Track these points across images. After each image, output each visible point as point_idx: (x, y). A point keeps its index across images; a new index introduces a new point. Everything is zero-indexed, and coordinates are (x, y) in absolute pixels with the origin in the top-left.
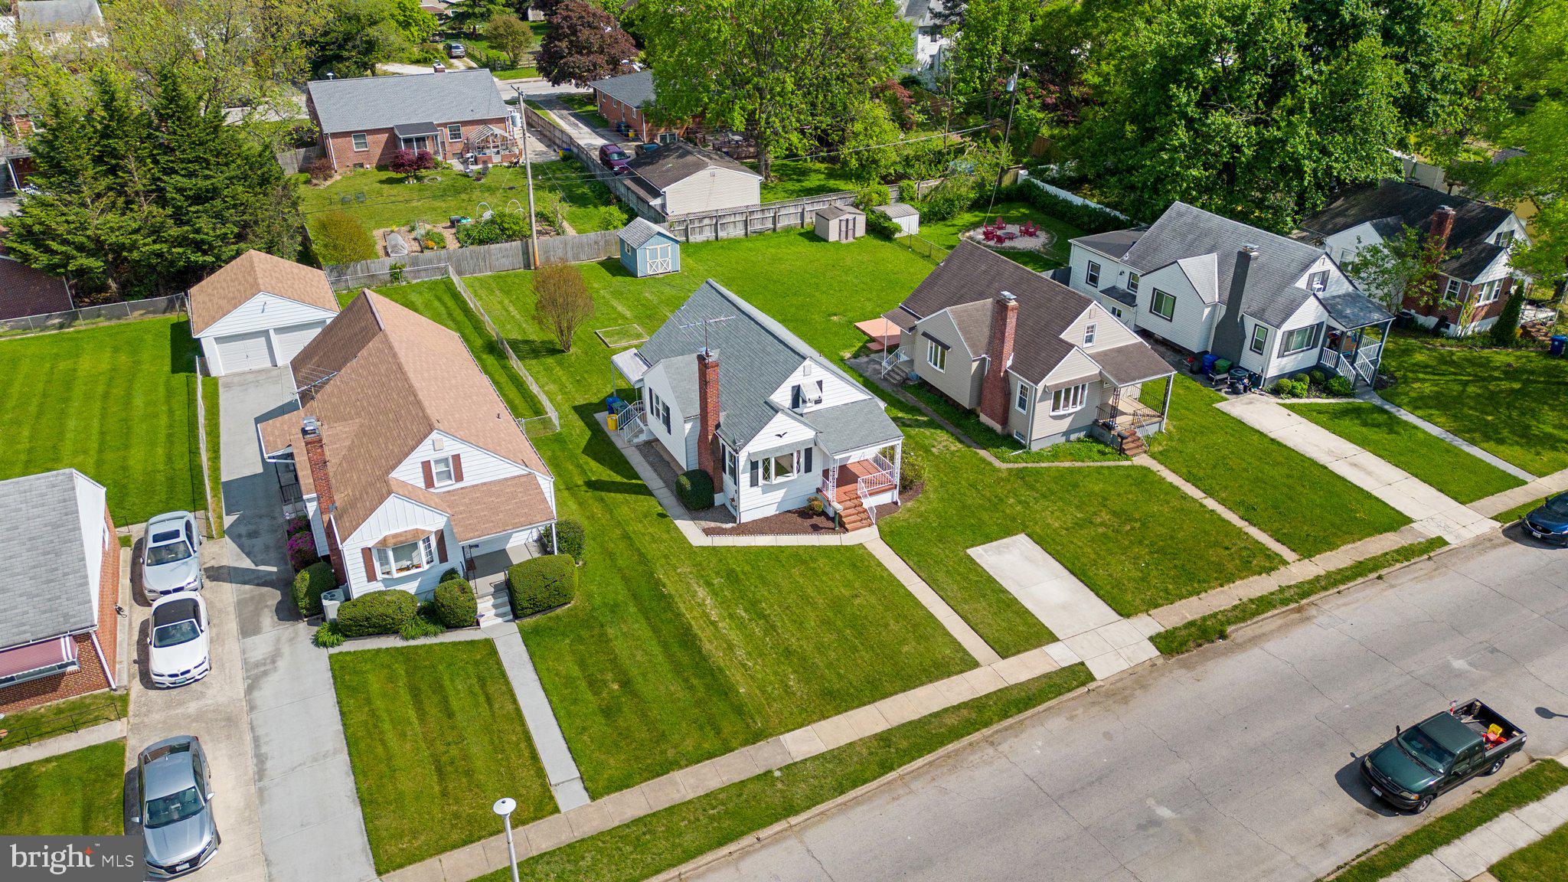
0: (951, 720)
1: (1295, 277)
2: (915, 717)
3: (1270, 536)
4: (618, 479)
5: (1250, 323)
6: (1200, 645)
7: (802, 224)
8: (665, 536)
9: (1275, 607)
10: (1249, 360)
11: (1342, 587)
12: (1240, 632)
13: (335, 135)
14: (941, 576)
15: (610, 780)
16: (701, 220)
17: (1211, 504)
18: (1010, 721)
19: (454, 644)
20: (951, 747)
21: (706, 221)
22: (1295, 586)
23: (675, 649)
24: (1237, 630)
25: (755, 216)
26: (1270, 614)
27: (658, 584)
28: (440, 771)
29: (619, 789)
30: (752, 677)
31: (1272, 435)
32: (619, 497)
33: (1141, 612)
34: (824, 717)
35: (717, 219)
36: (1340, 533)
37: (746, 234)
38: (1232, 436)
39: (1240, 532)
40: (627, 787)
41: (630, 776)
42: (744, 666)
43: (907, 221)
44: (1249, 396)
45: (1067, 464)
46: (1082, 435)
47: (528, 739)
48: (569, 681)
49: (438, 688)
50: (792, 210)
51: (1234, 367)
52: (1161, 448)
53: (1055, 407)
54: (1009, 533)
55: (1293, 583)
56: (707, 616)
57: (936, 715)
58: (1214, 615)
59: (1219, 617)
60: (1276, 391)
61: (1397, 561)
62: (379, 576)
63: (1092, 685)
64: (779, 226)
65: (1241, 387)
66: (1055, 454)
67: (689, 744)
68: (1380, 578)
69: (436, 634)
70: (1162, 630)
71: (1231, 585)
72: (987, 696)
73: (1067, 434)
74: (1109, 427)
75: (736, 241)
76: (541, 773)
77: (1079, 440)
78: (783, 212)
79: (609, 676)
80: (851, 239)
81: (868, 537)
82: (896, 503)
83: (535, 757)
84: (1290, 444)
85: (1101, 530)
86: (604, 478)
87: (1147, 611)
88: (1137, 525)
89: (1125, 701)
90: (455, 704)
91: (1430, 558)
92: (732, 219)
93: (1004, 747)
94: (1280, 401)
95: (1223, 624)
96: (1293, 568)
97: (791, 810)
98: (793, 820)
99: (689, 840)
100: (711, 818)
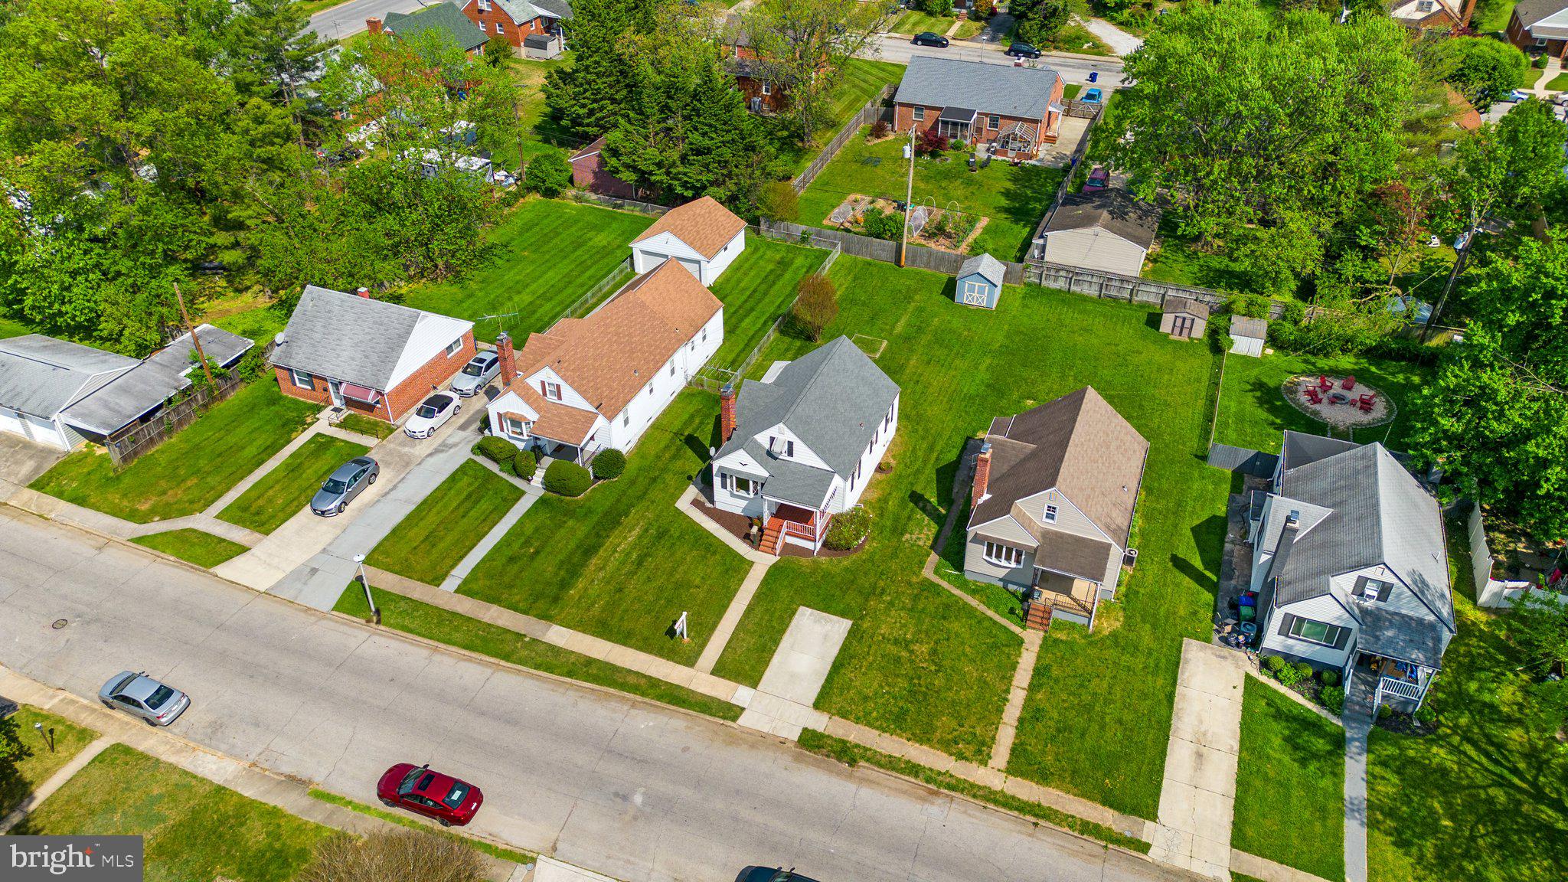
0: (632, 680)
2: (618, 664)
3: (1014, 744)
6: (828, 756)
9: (917, 776)
11: (992, 806)
12: (870, 772)
13: (902, 105)
14: (760, 611)
15: (472, 589)
16: (1058, 270)
17: (1018, 696)
18: (658, 703)
19: (512, 485)
20: (611, 690)
21: (1062, 273)
22: (959, 779)
23: (580, 551)
24: (864, 767)
25: (1113, 283)
26: (907, 778)
27: (627, 515)
28: (427, 537)
30: (586, 589)
31: (1180, 690)
33: (829, 712)
34: (584, 631)
35: (1074, 274)
36: (1069, 780)
37: (1099, 296)
38: (1147, 667)
39: (996, 725)
40: (472, 597)
41: (477, 593)
42: (593, 581)
43: (1247, 341)
44: (1232, 652)
45: (974, 602)
47: (471, 548)
48: (523, 534)
49: (477, 502)
50: (1153, 289)
51: (1254, 621)
52: (1064, 637)
53: (989, 554)
54: (844, 614)
55: (961, 777)
56: (619, 545)
57: (630, 671)
58: (866, 749)
59: (869, 753)
60: (1262, 662)
61: (1072, 827)
62: (506, 431)
63: (729, 723)
65: (1233, 641)
66: (978, 590)
67: (515, 598)
68: (1035, 824)
69: (509, 474)
70: (821, 731)
71: (917, 745)
72: (666, 683)
73: (1005, 581)
75: (1084, 299)
76: (453, 566)
77: (1013, 594)
78: (1142, 288)
79: (536, 544)
80: (1184, 337)
81: (762, 562)
82: (811, 552)
83: (462, 558)
84: (1179, 705)
85: (903, 654)
87: (834, 715)
88: (933, 668)
89: (731, 743)
90: (472, 513)
91: (1106, 847)
92: (1089, 278)
93: (634, 712)
94: (1255, 674)
95: (862, 757)
96: (982, 770)
97: (507, 657)
98: (503, 663)
99: (456, 636)
100: (477, 636)
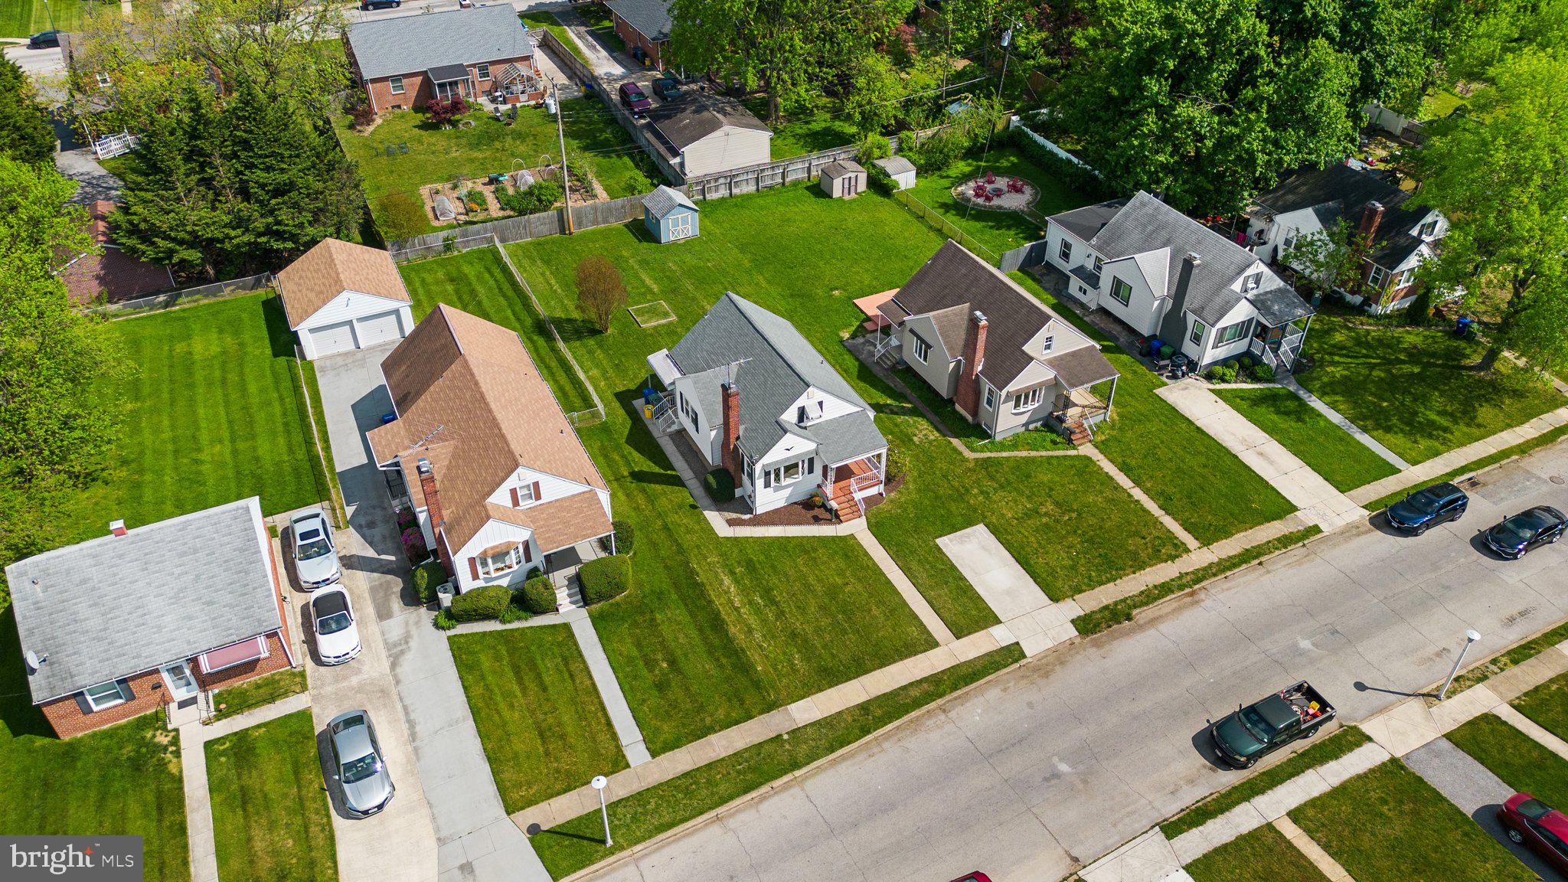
0: (915, 693)
1: (1232, 279)
2: (888, 690)
3: (1181, 525)
4: (657, 469)
5: (1191, 318)
6: (1110, 626)
7: (809, 177)
8: (697, 527)
9: (1173, 592)
10: (1189, 348)
11: (1228, 573)
12: (1143, 614)
13: (374, 81)
14: (914, 565)
15: (664, 742)
16: (716, 180)
17: (1138, 494)
18: (959, 692)
19: (541, 628)
20: (913, 714)
21: (722, 181)
22: (1192, 573)
23: (708, 632)
24: (1140, 613)
25: (766, 173)
26: (1168, 598)
27: (693, 573)
28: (541, 735)
29: (672, 748)
30: (767, 657)
31: (1198, 424)
32: (658, 487)
33: (1068, 597)
34: (821, 690)
35: (731, 178)
36: (1236, 523)
37: (758, 190)
38: (1165, 424)
39: (1156, 522)
40: (678, 747)
41: (677, 740)
42: (761, 647)
43: (904, 177)
44: (1187, 380)
45: (1024, 454)
46: (1039, 424)
47: (604, 709)
48: (630, 661)
49: (533, 666)
50: (800, 166)
51: (1177, 353)
52: (1103, 438)
53: (1017, 405)
54: (969, 523)
55: (1191, 570)
56: (731, 602)
57: (904, 688)
58: (1124, 600)
59: (1128, 602)
60: (1209, 377)
61: (1277, 549)
62: (481, 576)
63: (1023, 662)
64: (787, 180)
65: (1180, 374)
66: (1015, 443)
67: (721, 714)
68: (1260, 564)
69: (526, 619)
70: (1082, 613)
71: (1142, 572)
72: (943, 672)
73: (1026, 425)
74: (1061, 420)
75: (747, 197)
76: (614, 737)
77: (1036, 430)
78: (791, 167)
79: (660, 656)
80: (853, 195)
81: (857, 528)
82: (881, 494)
83: (609, 724)
84: (1211, 433)
85: (1044, 520)
86: (645, 469)
87: (1072, 596)
88: (1074, 515)
89: (1047, 675)
90: (547, 680)
91: (1304, 545)
92: (745, 177)
93: (953, 714)
94: (1212, 387)
95: (1130, 608)
96: (1193, 555)
97: (795, 765)
98: (797, 773)
99: (723, 789)
100: (739, 772)
